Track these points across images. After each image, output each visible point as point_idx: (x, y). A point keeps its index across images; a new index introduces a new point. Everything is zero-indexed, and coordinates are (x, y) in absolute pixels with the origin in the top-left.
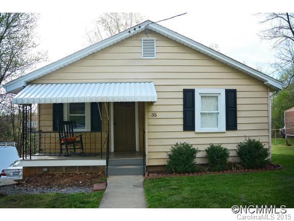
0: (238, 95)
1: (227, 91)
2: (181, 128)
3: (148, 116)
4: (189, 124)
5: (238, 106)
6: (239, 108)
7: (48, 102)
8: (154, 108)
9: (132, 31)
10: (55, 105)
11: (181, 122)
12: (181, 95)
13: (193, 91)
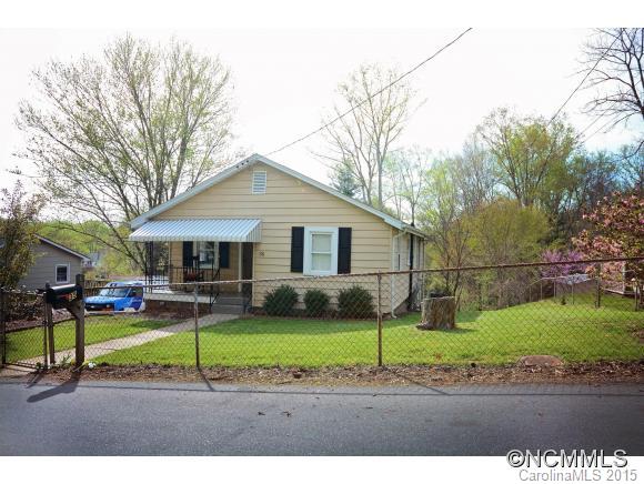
0: (354, 234)
1: (341, 230)
2: (289, 269)
3: (256, 255)
4: (297, 265)
5: (352, 247)
6: (353, 249)
7: (177, 240)
8: (262, 247)
9: (241, 166)
10: (185, 243)
11: (289, 263)
12: (290, 234)
13: (302, 229)
